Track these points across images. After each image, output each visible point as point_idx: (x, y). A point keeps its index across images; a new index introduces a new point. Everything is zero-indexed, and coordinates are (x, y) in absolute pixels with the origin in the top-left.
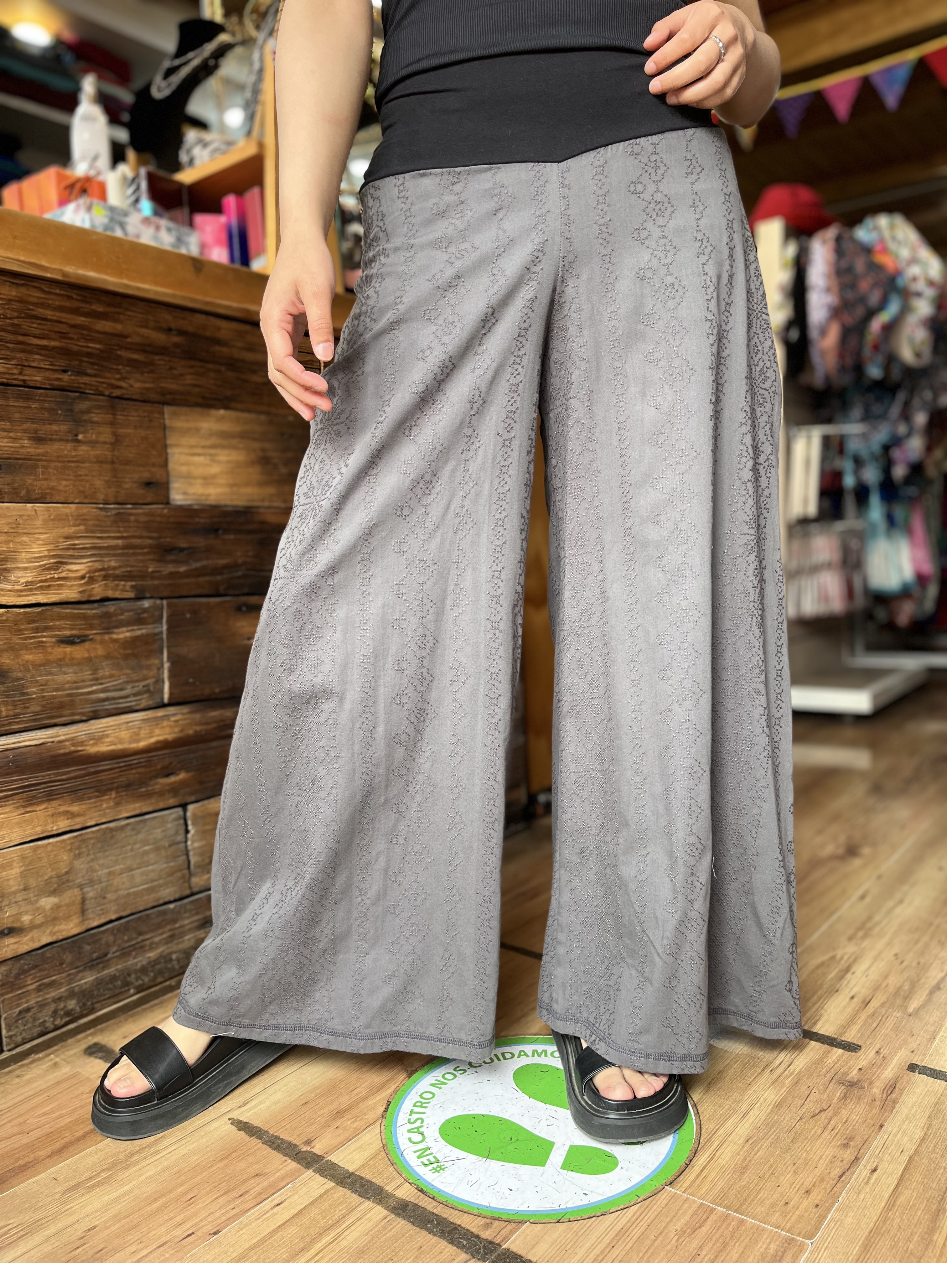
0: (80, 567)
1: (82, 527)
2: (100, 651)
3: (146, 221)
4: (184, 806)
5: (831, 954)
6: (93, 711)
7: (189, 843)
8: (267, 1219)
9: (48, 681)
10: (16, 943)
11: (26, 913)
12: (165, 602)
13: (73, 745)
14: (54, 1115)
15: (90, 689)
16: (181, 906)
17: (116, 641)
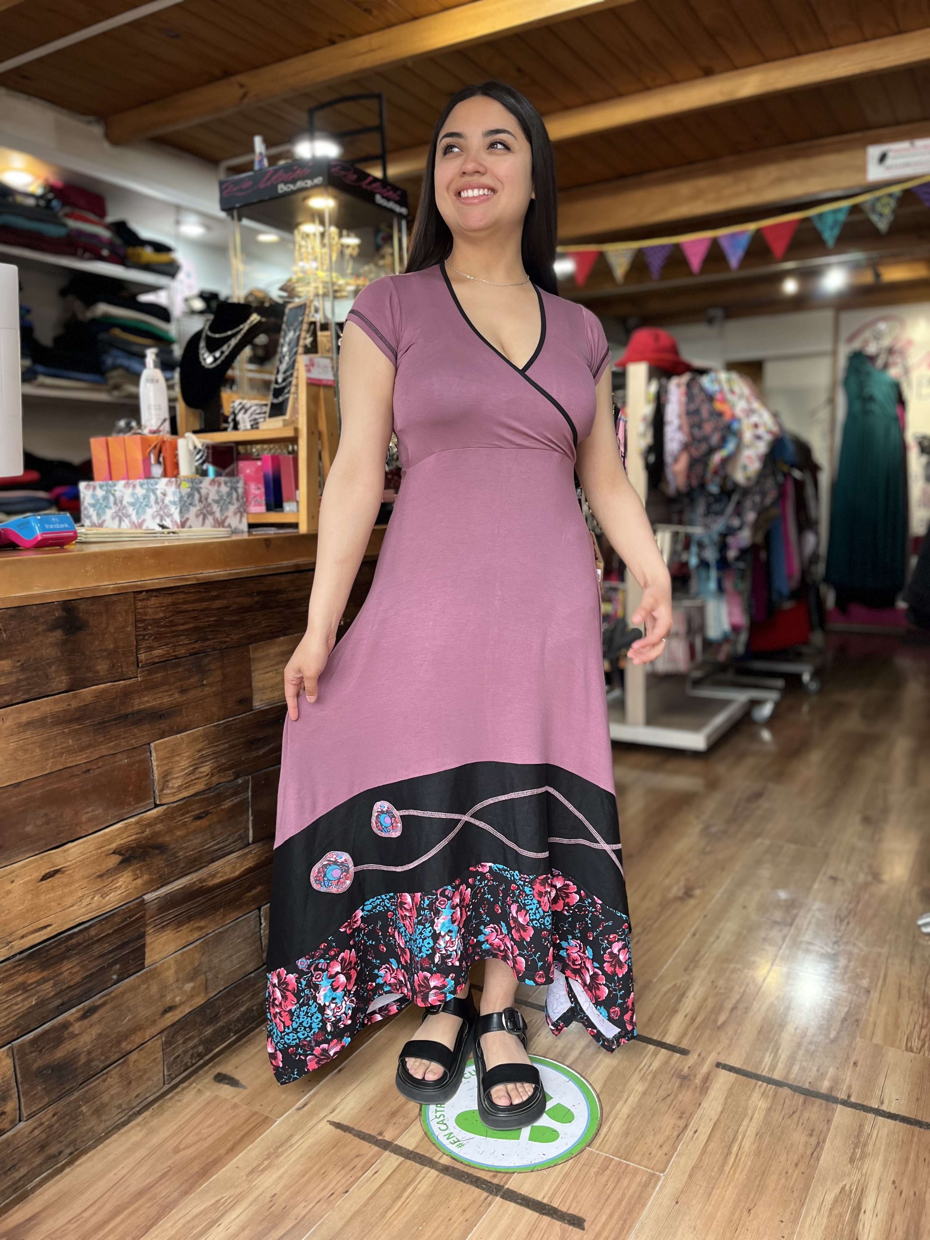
0: (206, 769)
1: (206, 742)
2: (216, 819)
3: (213, 482)
4: (259, 909)
5: (674, 983)
6: (211, 859)
7: (262, 932)
8: (372, 1181)
9: (188, 846)
10: (172, 1016)
11: (178, 996)
12: (250, 777)
13: (201, 883)
14: (216, 1126)
15: (209, 845)
16: (257, 974)
17: (223, 810)
